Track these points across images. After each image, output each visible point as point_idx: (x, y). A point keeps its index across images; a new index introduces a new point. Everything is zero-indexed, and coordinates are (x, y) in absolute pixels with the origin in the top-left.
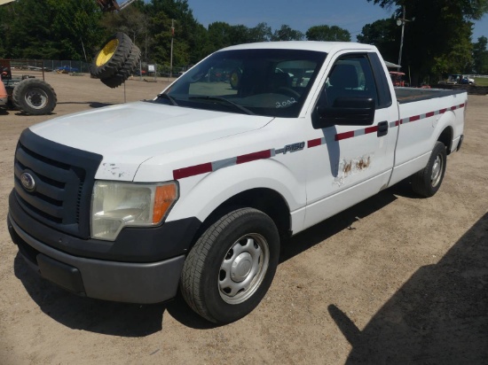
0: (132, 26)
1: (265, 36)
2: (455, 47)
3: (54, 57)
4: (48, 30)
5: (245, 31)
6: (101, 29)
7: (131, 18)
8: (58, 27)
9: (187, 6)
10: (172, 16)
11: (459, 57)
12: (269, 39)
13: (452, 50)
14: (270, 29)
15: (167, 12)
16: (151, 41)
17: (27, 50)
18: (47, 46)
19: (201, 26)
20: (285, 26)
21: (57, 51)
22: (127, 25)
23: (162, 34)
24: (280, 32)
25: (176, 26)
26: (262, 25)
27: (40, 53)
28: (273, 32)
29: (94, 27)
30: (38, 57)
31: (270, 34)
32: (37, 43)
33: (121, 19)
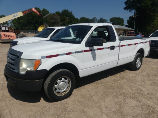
0: (56, 19)
1: (95, 21)
2: (152, 23)
3: (33, 29)
4: (32, 22)
5: (89, 20)
6: (47, 21)
7: (55, 17)
8: (35, 20)
9: (72, 13)
10: (67, 16)
11: (153, 26)
12: (97, 22)
13: (151, 24)
14: (97, 19)
15: (66, 15)
16: (61, 24)
17: (26, 27)
18: (32, 26)
19: (77, 19)
20: (101, 18)
21: (34, 27)
22: (54, 19)
23: (64, 22)
24: (100, 20)
25: (68, 19)
26: (94, 18)
27: (30, 28)
28: (98, 20)
29: (45, 20)
30: (29, 29)
31: (97, 20)
32: (29, 25)
33: (52, 18)
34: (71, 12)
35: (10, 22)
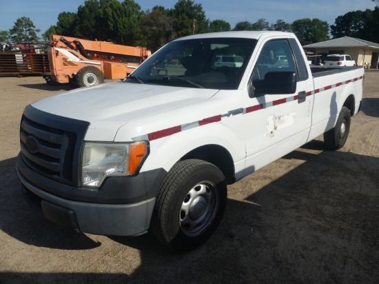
34: (200, 6)
35: (43, 35)
